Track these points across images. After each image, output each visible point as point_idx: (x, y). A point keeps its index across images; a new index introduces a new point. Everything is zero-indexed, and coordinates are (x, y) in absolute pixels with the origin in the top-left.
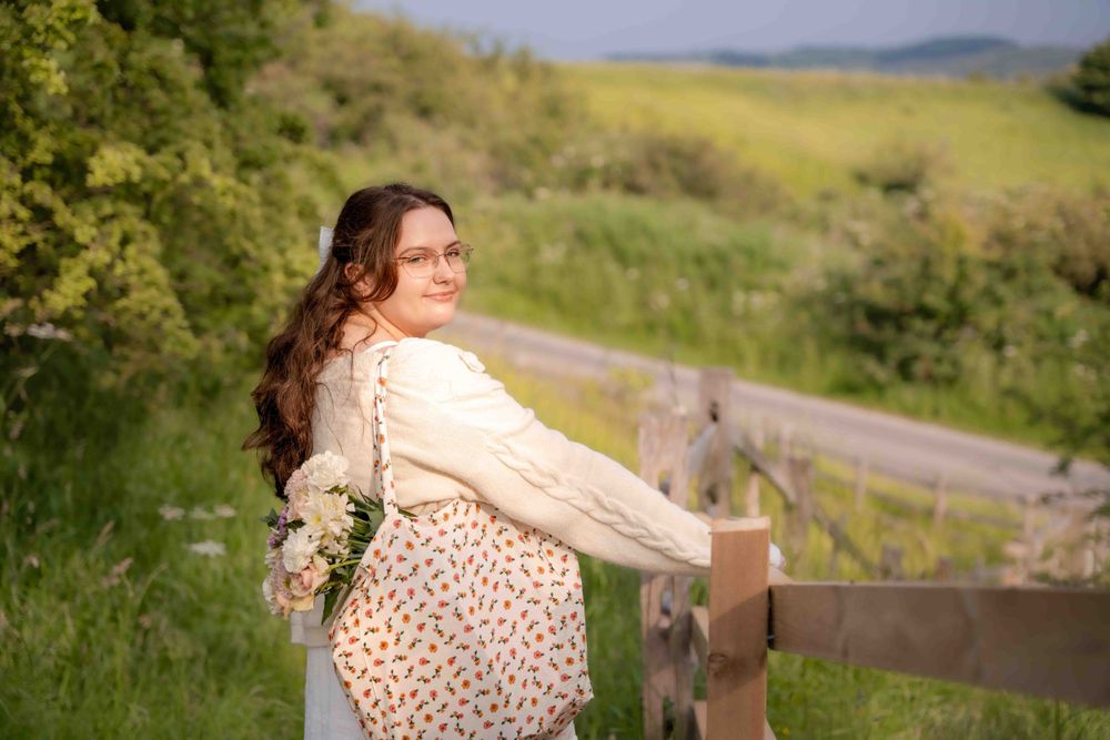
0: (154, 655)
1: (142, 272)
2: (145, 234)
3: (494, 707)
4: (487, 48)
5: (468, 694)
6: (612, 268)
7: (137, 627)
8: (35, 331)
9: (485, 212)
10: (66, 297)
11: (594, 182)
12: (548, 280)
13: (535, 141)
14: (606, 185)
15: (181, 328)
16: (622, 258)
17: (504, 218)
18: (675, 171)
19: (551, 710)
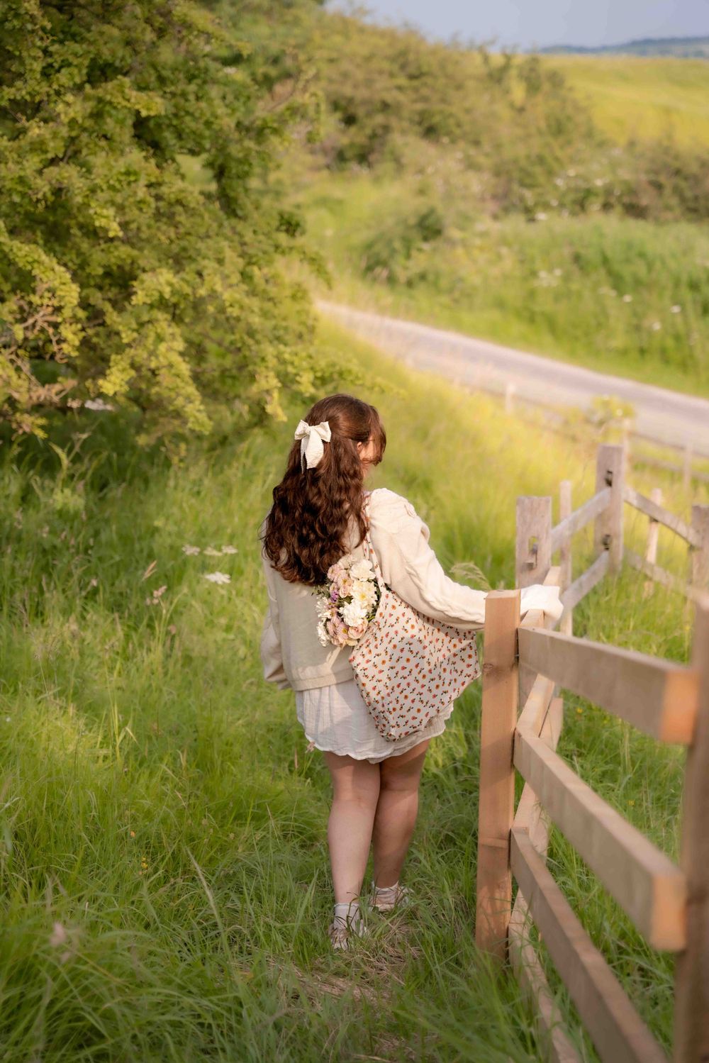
0: (178, 653)
1: (171, 366)
2: (173, 335)
3: (437, 687)
4: (497, 59)
5: (425, 681)
6: (607, 291)
7: (168, 633)
8: (89, 405)
9: (483, 235)
10: (115, 384)
11: (595, 206)
12: (544, 304)
13: (541, 160)
14: (606, 207)
15: (199, 411)
16: (618, 283)
17: (504, 241)
18: (677, 191)
19: (463, 684)
